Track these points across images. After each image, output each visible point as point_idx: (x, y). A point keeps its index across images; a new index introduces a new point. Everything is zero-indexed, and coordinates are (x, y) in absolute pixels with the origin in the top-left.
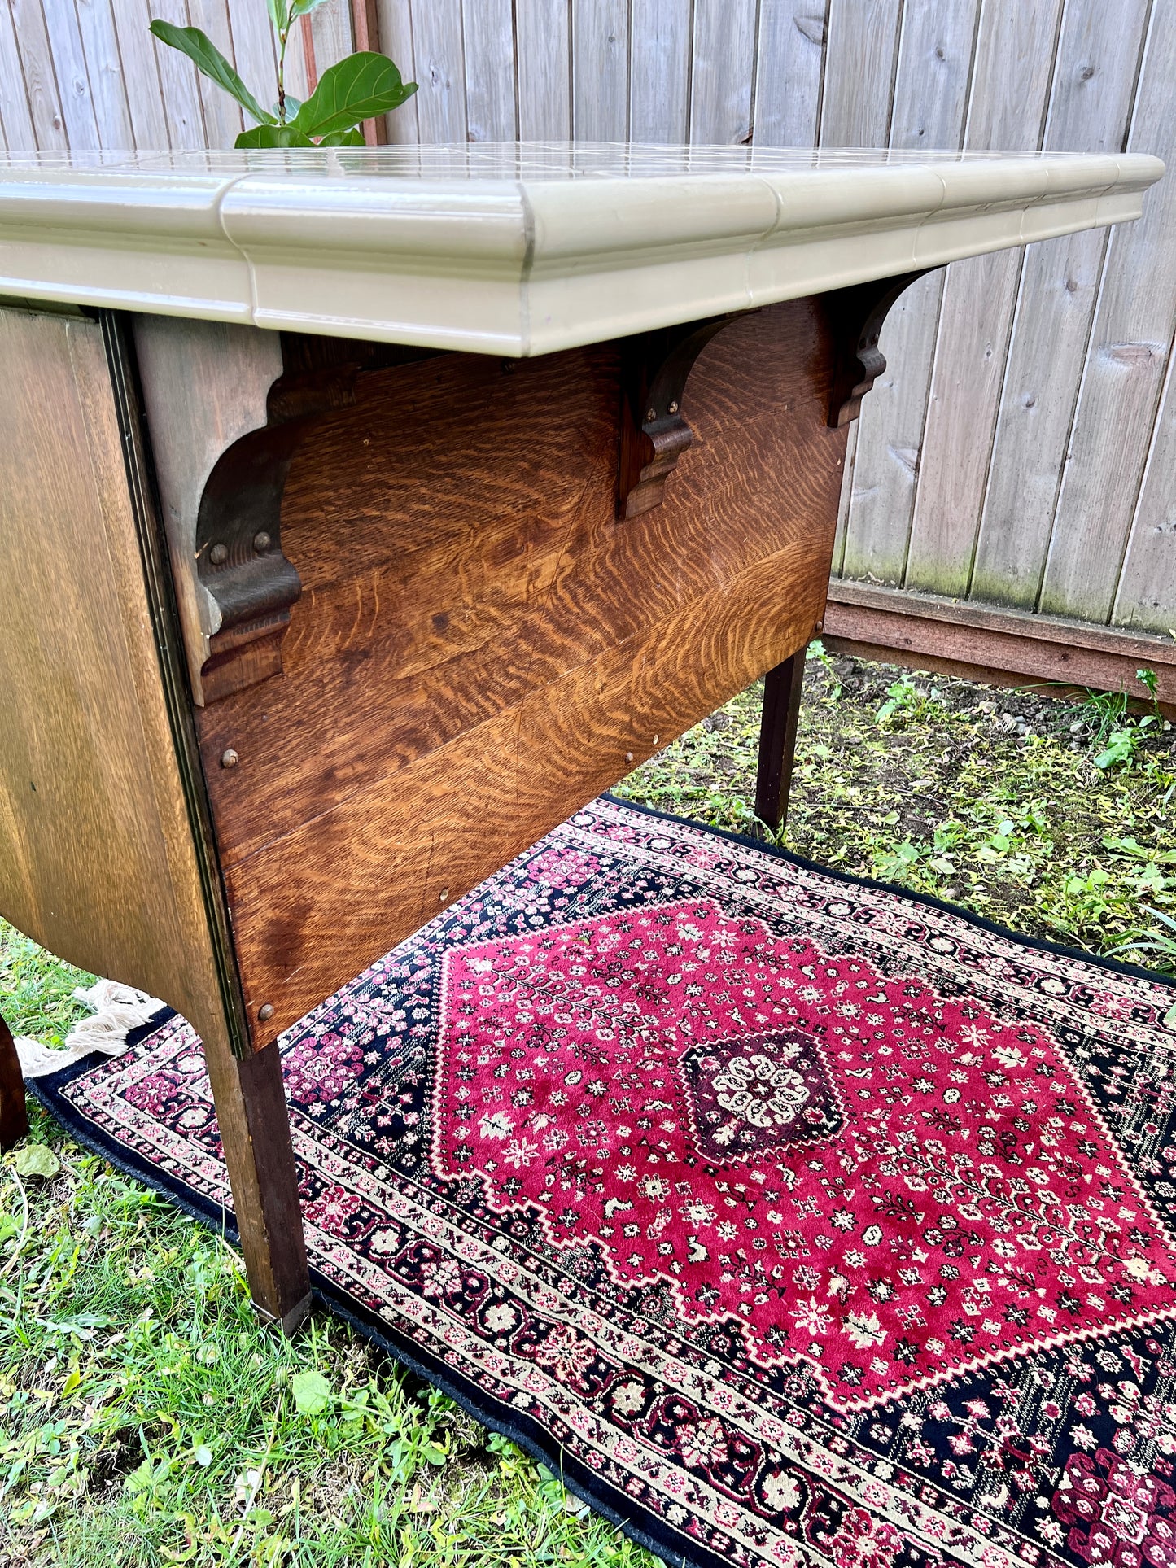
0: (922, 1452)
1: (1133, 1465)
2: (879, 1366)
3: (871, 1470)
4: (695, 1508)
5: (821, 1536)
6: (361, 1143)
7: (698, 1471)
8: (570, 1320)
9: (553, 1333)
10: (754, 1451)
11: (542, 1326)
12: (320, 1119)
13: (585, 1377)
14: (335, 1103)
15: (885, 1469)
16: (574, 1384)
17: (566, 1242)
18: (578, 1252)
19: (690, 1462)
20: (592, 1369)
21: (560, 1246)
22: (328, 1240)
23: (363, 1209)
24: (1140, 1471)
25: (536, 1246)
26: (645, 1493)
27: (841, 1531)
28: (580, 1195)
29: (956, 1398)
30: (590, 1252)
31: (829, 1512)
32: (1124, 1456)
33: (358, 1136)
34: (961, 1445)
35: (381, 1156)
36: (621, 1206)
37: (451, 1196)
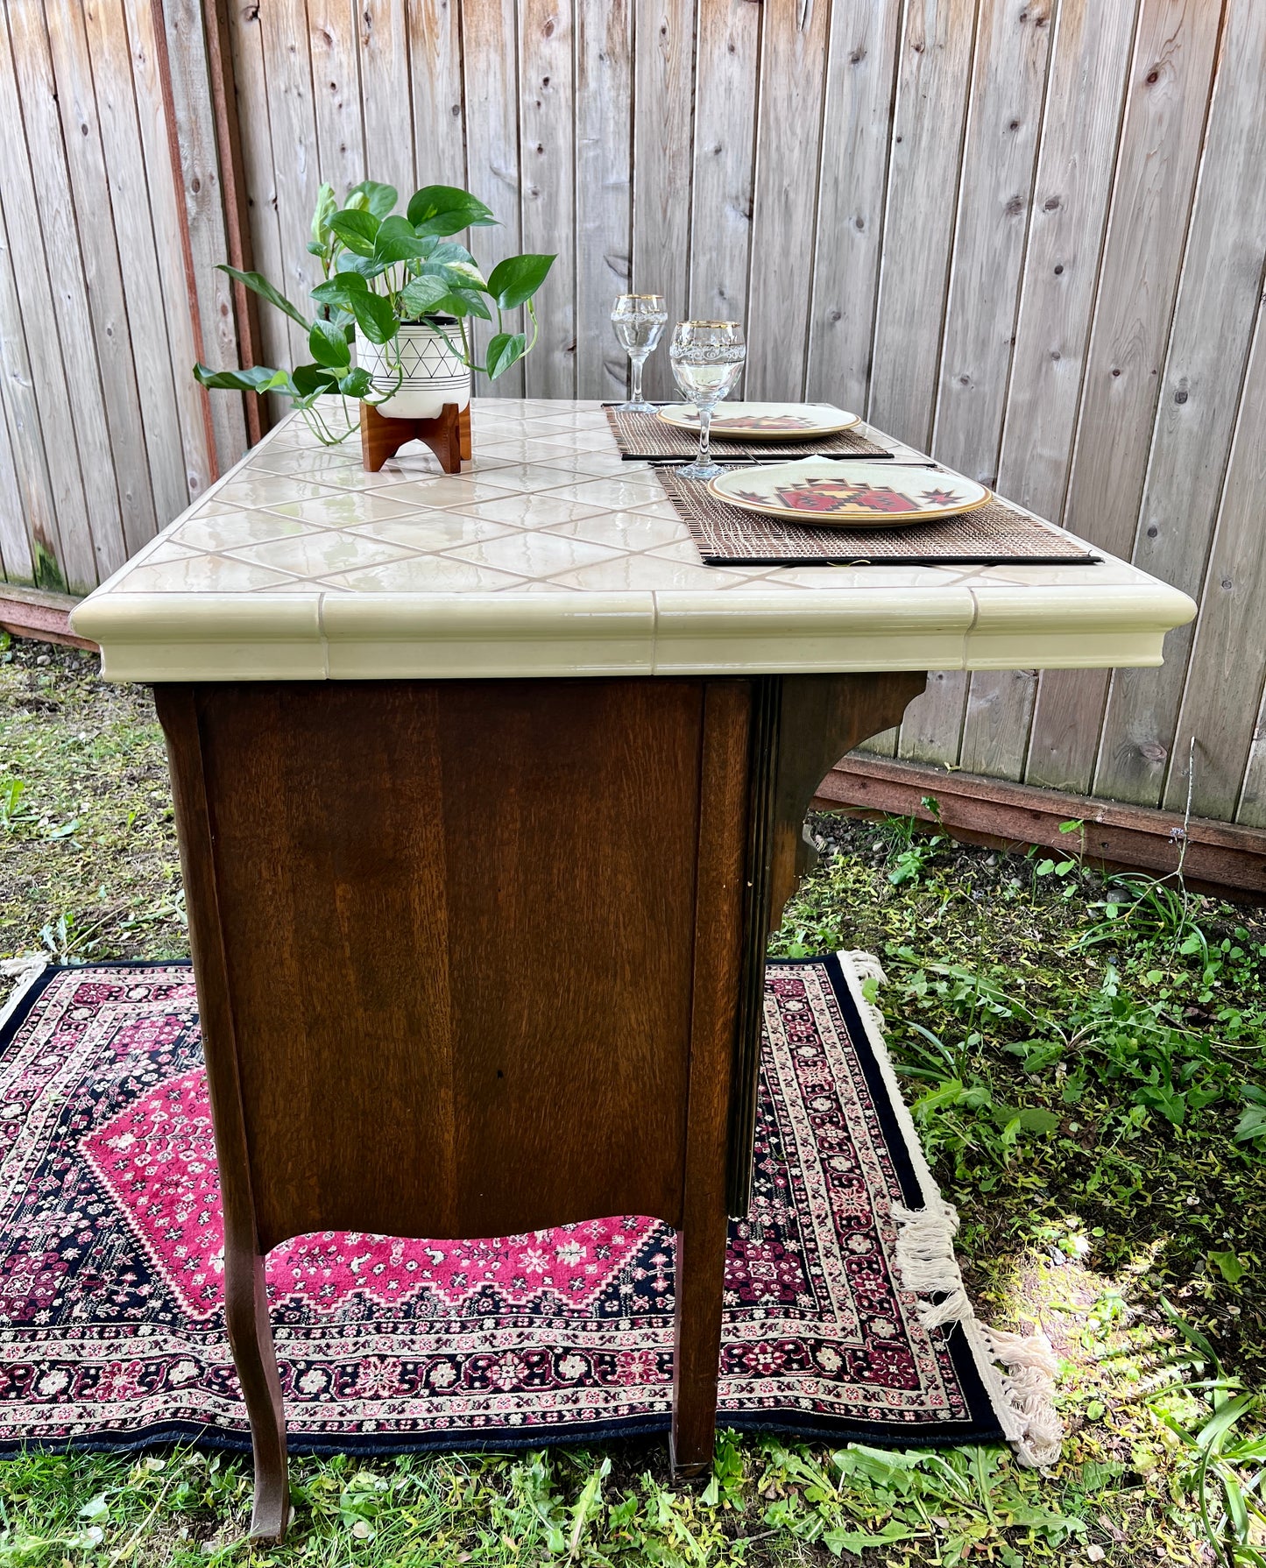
0: (642, 1302)
1: (754, 1241)
2: (591, 1269)
3: (617, 1329)
4: (525, 1409)
5: (609, 1378)
6: (109, 1319)
7: (515, 1389)
8: (368, 1351)
9: (361, 1370)
10: (543, 1356)
11: (349, 1369)
12: (52, 1321)
13: (402, 1381)
14: (57, 1302)
15: (625, 1324)
16: (398, 1391)
17: (334, 1306)
18: (347, 1306)
19: (506, 1388)
20: (404, 1372)
21: (332, 1310)
22: (134, 1404)
23: (147, 1366)
24: (758, 1243)
25: (313, 1321)
26: (488, 1420)
27: (619, 1369)
28: (327, 1272)
29: (645, 1262)
30: (356, 1300)
31: (606, 1363)
32: (748, 1239)
33: (102, 1315)
34: (660, 1285)
35: (136, 1320)
36: (362, 1260)
37: (217, 1323)
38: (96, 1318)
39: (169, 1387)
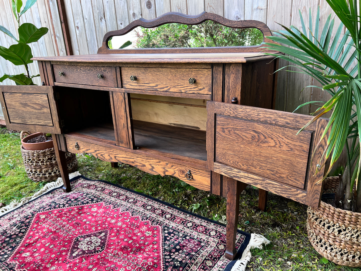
6: (176, 231)
12: (186, 236)
13: (137, 202)
14: (184, 239)
18: (135, 215)
22: (178, 215)
23: (173, 220)
27: (109, 192)
33: (177, 232)
35: (172, 229)
37: (157, 223)
38: (178, 232)
39: (172, 215)
